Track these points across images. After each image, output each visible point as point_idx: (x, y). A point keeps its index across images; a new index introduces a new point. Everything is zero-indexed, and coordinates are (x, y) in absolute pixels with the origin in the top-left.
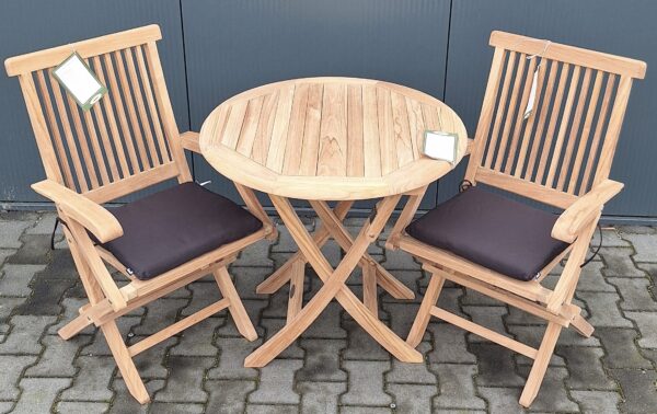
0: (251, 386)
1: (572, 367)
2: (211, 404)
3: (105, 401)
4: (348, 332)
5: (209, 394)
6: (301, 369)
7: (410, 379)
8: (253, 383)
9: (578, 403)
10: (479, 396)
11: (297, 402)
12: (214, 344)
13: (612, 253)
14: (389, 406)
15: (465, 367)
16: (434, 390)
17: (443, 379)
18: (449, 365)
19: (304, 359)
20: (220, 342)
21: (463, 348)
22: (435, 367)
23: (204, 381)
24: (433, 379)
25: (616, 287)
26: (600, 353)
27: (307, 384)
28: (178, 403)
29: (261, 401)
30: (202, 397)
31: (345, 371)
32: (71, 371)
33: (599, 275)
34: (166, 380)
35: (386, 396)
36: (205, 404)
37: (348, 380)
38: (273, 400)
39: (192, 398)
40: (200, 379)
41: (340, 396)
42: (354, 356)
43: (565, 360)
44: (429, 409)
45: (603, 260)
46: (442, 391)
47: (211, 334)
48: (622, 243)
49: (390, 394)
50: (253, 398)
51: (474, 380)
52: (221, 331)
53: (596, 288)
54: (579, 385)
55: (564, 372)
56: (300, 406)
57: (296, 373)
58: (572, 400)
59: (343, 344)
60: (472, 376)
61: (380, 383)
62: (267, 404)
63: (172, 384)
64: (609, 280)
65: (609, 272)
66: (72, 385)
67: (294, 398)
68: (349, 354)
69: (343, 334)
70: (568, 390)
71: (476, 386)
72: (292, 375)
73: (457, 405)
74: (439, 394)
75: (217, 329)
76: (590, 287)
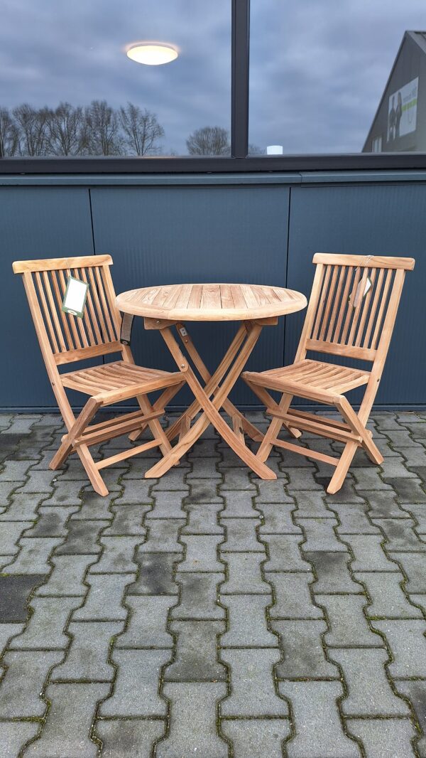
0: (148, 508)
1: (399, 490)
2: (116, 520)
3: (30, 521)
4: (223, 474)
5: (115, 514)
6: (187, 497)
7: (273, 501)
8: (150, 506)
9: (408, 512)
10: (328, 509)
11: (185, 516)
12: (119, 484)
13: (414, 426)
14: (258, 518)
15: (316, 492)
16: (294, 507)
17: (299, 500)
18: (303, 492)
19: (190, 491)
20: (123, 482)
21: (312, 481)
22: (292, 493)
23: (111, 506)
24: (291, 500)
25: (422, 444)
26: (420, 482)
27: (192, 506)
28: (90, 520)
29: (156, 517)
30: (110, 516)
31: (222, 497)
32: (7, 503)
33: (408, 437)
34: (81, 506)
35: (255, 511)
36: (111, 521)
37: (224, 503)
38: (166, 516)
39: (101, 517)
40: (107, 505)
41: (219, 513)
42: (228, 488)
43: (393, 486)
44: (290, 518)
45: (408, 429)
46: (299, 507)
47: (117, 478)
48: (421, 420)
49: (258, 510)
50: (149, 515)
51: (324, 500)
52: (124, 477)
53: (407, 445)
54: (407, 501)
55: (393, 494)
56: (187, 519)
57: (183, 500)
58: (403, 510)
59: (220, 481)
60: (322, 498)
61: (250, 504)
62: (160, 519)
63: (85, 508)
64: (416, 440)
65: (414, 436)
66: (5, 512)
67: (183, 515)
68: (224, 486)
69: (219, 475)
70: (399, 504)
71: (326, 503)
72: (181, 501)
73: (313, 515)
74: (297, 509)
75: (122, 475)
76: (402, 445)
